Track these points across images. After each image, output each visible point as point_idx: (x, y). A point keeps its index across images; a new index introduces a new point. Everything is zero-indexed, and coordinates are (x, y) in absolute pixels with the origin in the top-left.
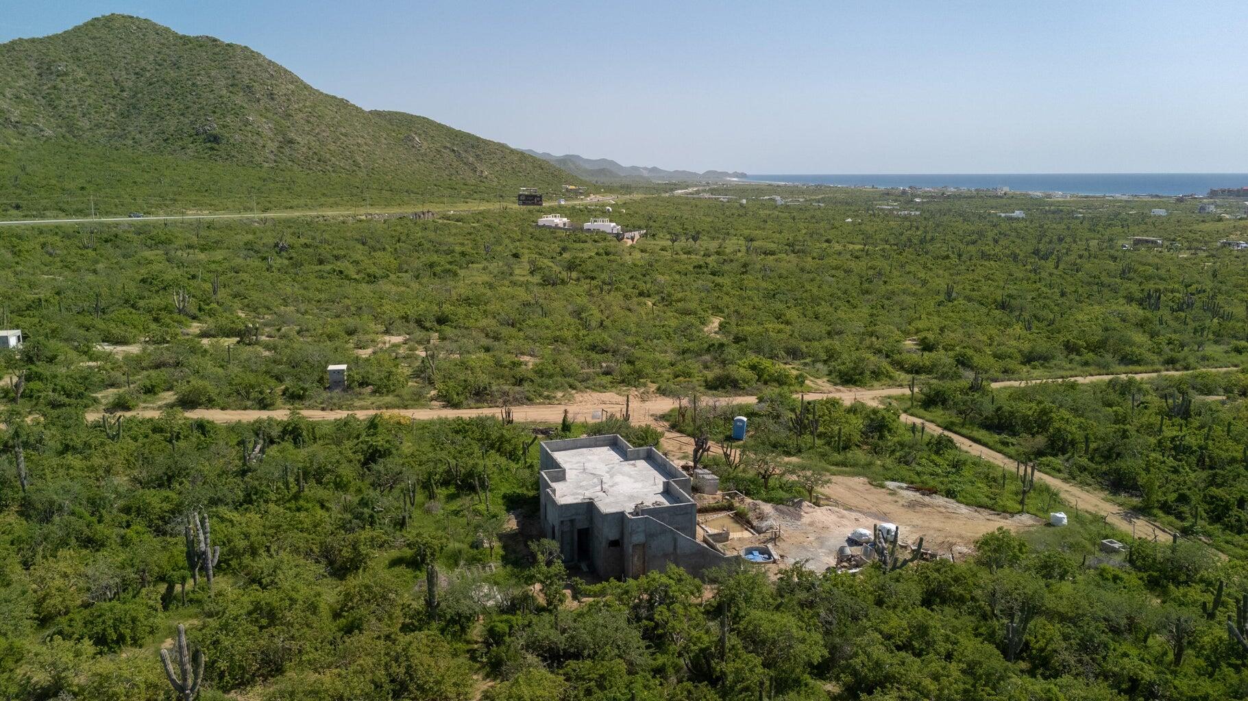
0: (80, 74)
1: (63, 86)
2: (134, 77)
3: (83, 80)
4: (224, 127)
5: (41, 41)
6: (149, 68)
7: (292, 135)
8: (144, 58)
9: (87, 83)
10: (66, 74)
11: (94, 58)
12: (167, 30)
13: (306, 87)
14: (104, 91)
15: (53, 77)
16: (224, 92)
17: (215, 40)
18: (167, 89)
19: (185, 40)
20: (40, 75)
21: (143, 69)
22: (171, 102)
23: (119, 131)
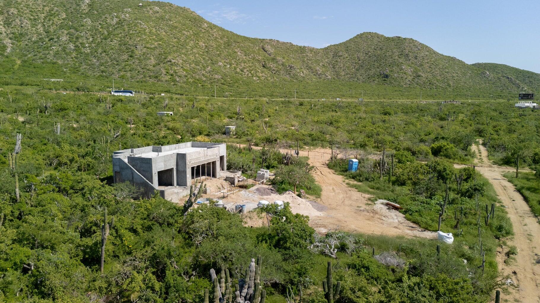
0: (346, 55)
1: (339, 60)
2: (364, 55)
3: (347, 57)
4: (391, 71)
5: (337, 45)
6: (371, 51)
7: (420, 73)
8: (370, 47)
9: (348, 59)
10: (341, 56)
11: (353, 49)
12: (382, 36)
13: (435, 53)
14: (353, 61)
15: (337, 57)
16: (397, 57)
17: (399, 37)
18: (375, 58)
19: (388, 39)
20: (333, 57)
21: (369, 52)
22: (375, 63)
23: (354, 76)
